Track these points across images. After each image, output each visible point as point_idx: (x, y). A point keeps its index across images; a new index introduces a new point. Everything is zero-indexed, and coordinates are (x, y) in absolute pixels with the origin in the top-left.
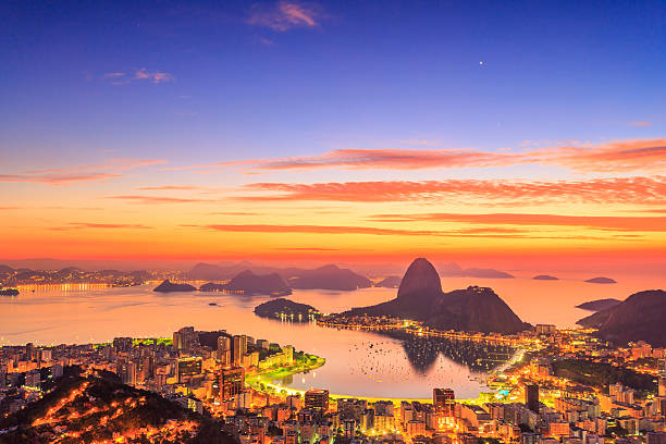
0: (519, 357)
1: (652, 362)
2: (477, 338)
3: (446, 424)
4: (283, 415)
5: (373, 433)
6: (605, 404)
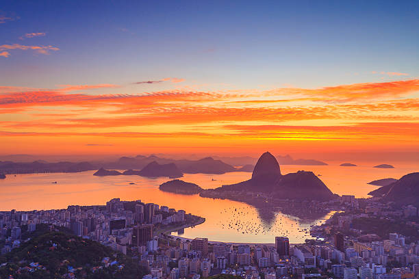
4: (178, 254)
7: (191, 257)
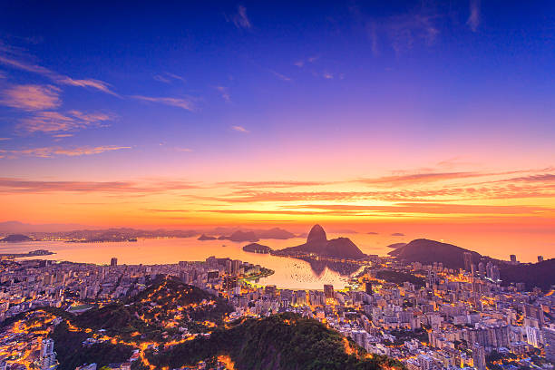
0: (362, 270)
1: (422, 272)
2: (343, 261)
3: (330, 301)
4: (255, 297)
5: (296, 305)
6: (402, 291)
7: (265, 299)
